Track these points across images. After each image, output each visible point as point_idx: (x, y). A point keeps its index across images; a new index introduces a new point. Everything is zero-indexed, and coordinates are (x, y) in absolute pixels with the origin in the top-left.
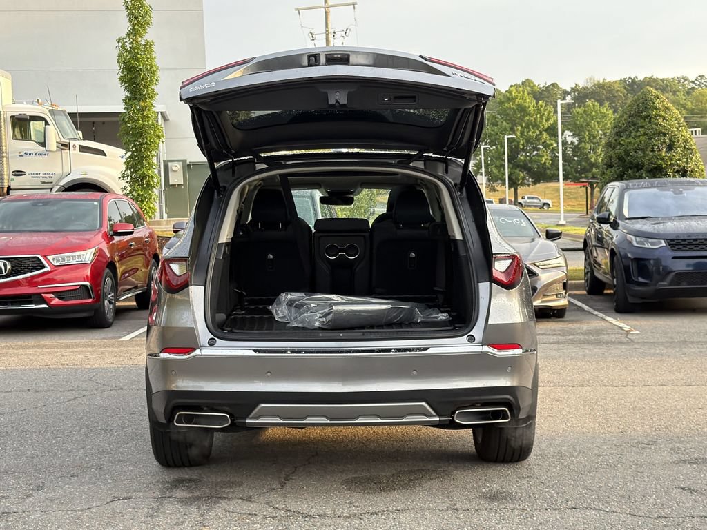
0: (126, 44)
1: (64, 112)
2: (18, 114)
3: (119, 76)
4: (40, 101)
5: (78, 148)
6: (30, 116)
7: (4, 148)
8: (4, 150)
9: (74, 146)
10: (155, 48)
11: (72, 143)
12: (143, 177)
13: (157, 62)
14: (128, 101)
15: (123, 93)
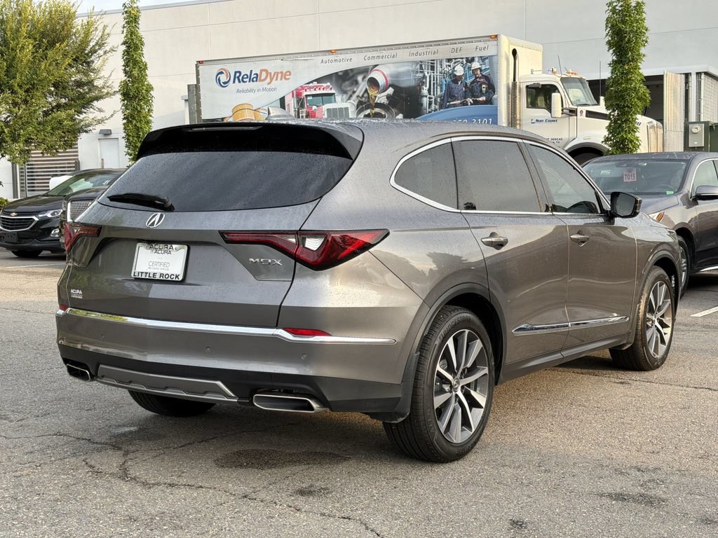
0: (617, 8)
1: (581, 80)
2: (532, 83)
3: (607, 39)
4: (555, 70)
5: (584, 113)
6: (542, 85)
7: (518, 116)
8: (518, 118)
9: (581, 112)
10: (645, 9)
11: (580, 109)
12: (623, 140)
13: (646, 24)
14: (615, 64)
15: (610, 56)
